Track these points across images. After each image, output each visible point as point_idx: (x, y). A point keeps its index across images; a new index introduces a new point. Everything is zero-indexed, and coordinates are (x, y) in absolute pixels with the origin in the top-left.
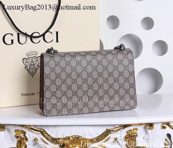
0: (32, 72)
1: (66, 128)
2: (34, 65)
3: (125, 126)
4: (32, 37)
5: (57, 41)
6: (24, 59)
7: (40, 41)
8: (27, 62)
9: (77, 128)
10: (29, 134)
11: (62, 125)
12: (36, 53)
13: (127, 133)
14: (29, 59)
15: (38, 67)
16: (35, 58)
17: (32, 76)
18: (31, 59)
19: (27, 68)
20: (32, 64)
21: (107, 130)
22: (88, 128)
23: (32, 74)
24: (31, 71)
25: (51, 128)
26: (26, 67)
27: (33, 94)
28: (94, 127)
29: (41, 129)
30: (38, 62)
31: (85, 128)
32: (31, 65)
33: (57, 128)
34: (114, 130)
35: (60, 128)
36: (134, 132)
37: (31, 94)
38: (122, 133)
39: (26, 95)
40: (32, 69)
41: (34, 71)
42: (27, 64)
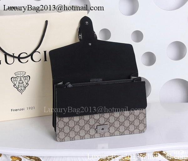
0: (21, 89)
2: (23, 83)
4: (19, 58)
6: (12, 78)
7: (28, 61)
8: (15, 80)
12: (24, 73)
14: (17, 77)
15: (27, 85)
16: (24, 77)
17: (22, 93)
19: (15, 86)
20: (21, 82)
23: (21, 91)
26: (15, 85)
27: (22, 109)
30: (27, 80)
32: (19, 83)
39: (16, 110)
40: (21, 87)
41: (23, 88)
42: (15, 82)
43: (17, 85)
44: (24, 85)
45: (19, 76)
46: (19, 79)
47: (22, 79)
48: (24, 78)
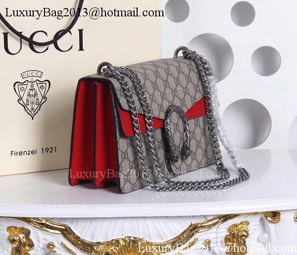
0: (32, 109)
1: (113, 222)
2: (36, 94)
3: (226, 218)
5: (81, 49)
6: (17, 85)
8: (23, 89)
9: (134, 222)
10: (37, 234)
11: (104, 218)
12: (39, 74)
13: (229, 230)
14: (26, 83)
15: (44, 100)
16: (38, 82)
17: (33, 118)
18: (29, 84)
19: (21, 102)
20: (32, 93)
21: (191, 225)
22: (156, 222)
23: (33, 112)
24: (29, 107)
25: (81, 224)
26: (21, 99)
27: (33, 152)
28: (167, 220)
29: (62, 226)
30: (44, 90)
31: (149, 222)
32: (29, 95)
33: (94, 223)
34: (205, 225)
35: (100, 222)
36: (242, 227)
37: (30, 153)
38: (220, 231)
39: (21, 153)
40: (32, 103)
41: (36, 107)
42: (22, 93)
43: (24, 99)
44: (37, 99)
45: (29, 79)
46: (29, 87)
47: (35, 87)
48: (39, 85)
